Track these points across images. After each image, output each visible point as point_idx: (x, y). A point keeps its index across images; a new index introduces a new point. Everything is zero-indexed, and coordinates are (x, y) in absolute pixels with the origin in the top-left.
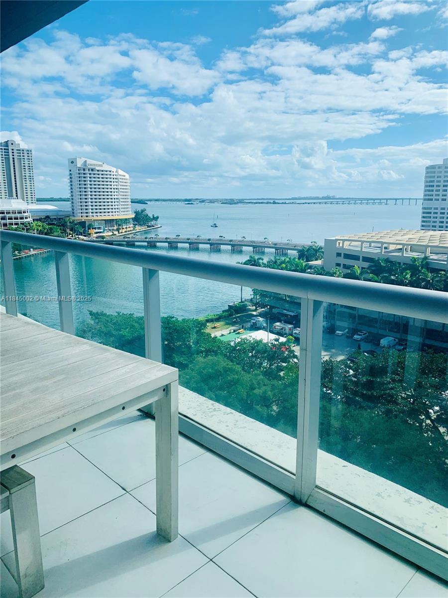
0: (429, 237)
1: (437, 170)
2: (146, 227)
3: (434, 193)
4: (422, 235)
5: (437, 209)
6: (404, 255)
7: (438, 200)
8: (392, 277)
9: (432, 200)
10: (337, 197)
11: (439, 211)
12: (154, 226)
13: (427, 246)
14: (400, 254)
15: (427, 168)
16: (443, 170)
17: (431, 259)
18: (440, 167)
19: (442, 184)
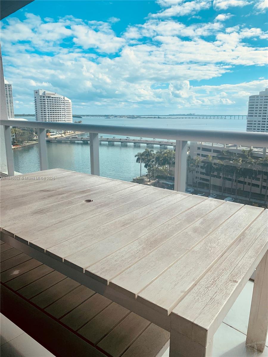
1: (256, 98)
3: (254, 109)
5: (255, 121)
6: (238, 149)
7: (256, 116)
8: (231, 162)
9: (253, 116)
10: (196, 114)
11: (257, 123)
14: (235, 148)
15: (250, 97)
16: (259, 98)
17: (254, 151)
18: (257, 96)
19: (259, 106)
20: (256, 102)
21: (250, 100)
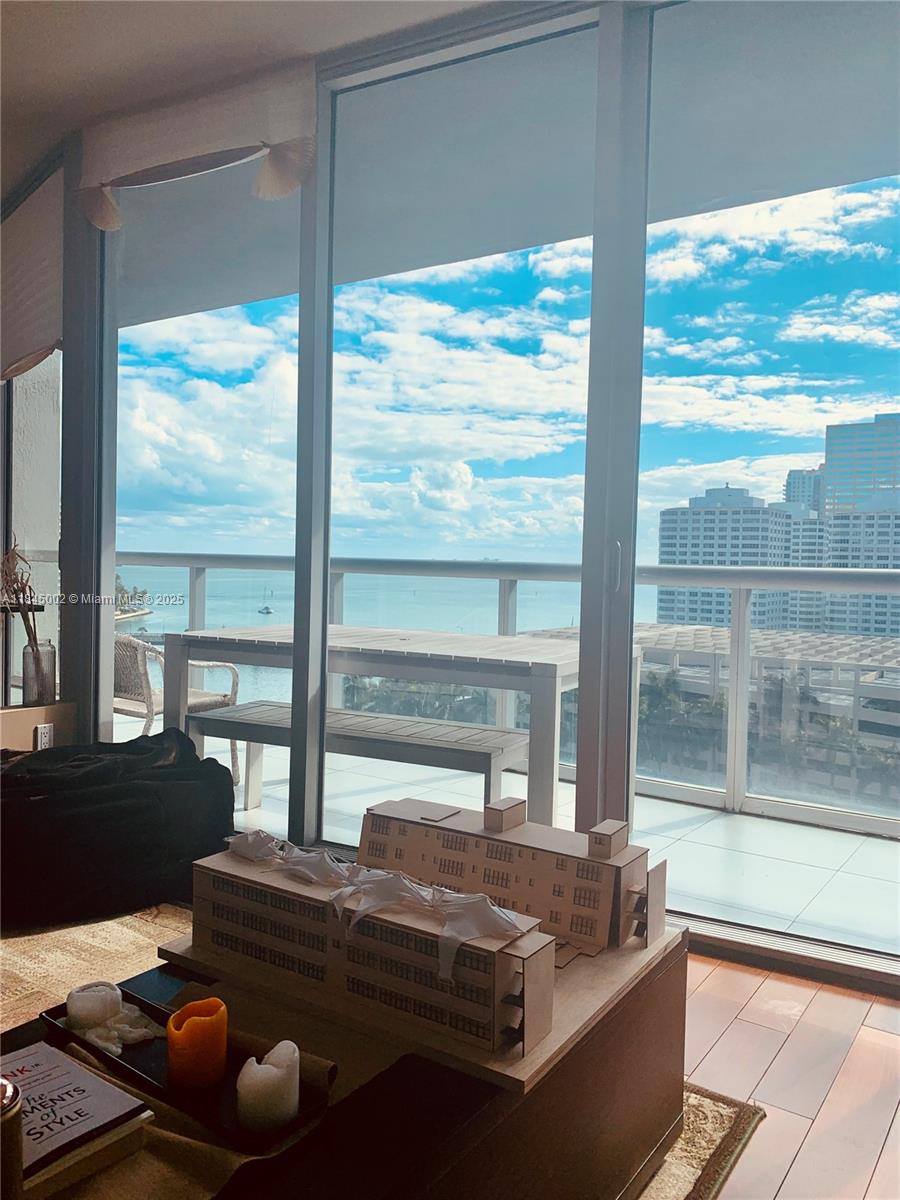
0: (676, 635)
1: (679, 517)
2: (119, 613)
3: (678, 549)
4: (663, 632)
12: (135, 611)
13: (675, 652)
15: (663, 513)
16: (690, 517)
17: (682, 676)
18: (683, 511)
19: (690, 541)
20: (681, 529)
21: (663, 522)
